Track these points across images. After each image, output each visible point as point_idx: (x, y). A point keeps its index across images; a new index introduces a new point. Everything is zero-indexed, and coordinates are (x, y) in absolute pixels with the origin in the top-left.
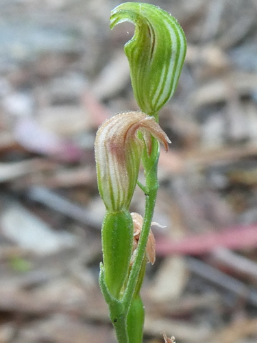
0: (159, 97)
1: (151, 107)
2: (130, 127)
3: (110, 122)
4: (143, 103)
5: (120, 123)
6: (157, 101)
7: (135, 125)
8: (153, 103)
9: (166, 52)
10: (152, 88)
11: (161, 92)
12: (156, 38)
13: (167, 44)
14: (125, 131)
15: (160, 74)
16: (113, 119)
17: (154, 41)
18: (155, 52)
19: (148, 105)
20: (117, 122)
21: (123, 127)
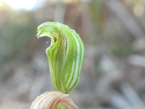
0: (71, 82)
1: (65, 89)
2: (54, 102)
3: (40, 98)
4: (60, 86)
5: (47, 99)
6: (69, 85)
7: (57, 100)
8: (67, 86)
9: (75, 53)
10: (67, 76)
11: (73, 78)
12: (68, 43)
13: (75, 48)
14: (50, 104)
15: (71, 66)
16: (42, 97)
17: (67, 45)
18: (67, 52)
19: (63, 88)
20: (45, 98)
21: (49, 102)
